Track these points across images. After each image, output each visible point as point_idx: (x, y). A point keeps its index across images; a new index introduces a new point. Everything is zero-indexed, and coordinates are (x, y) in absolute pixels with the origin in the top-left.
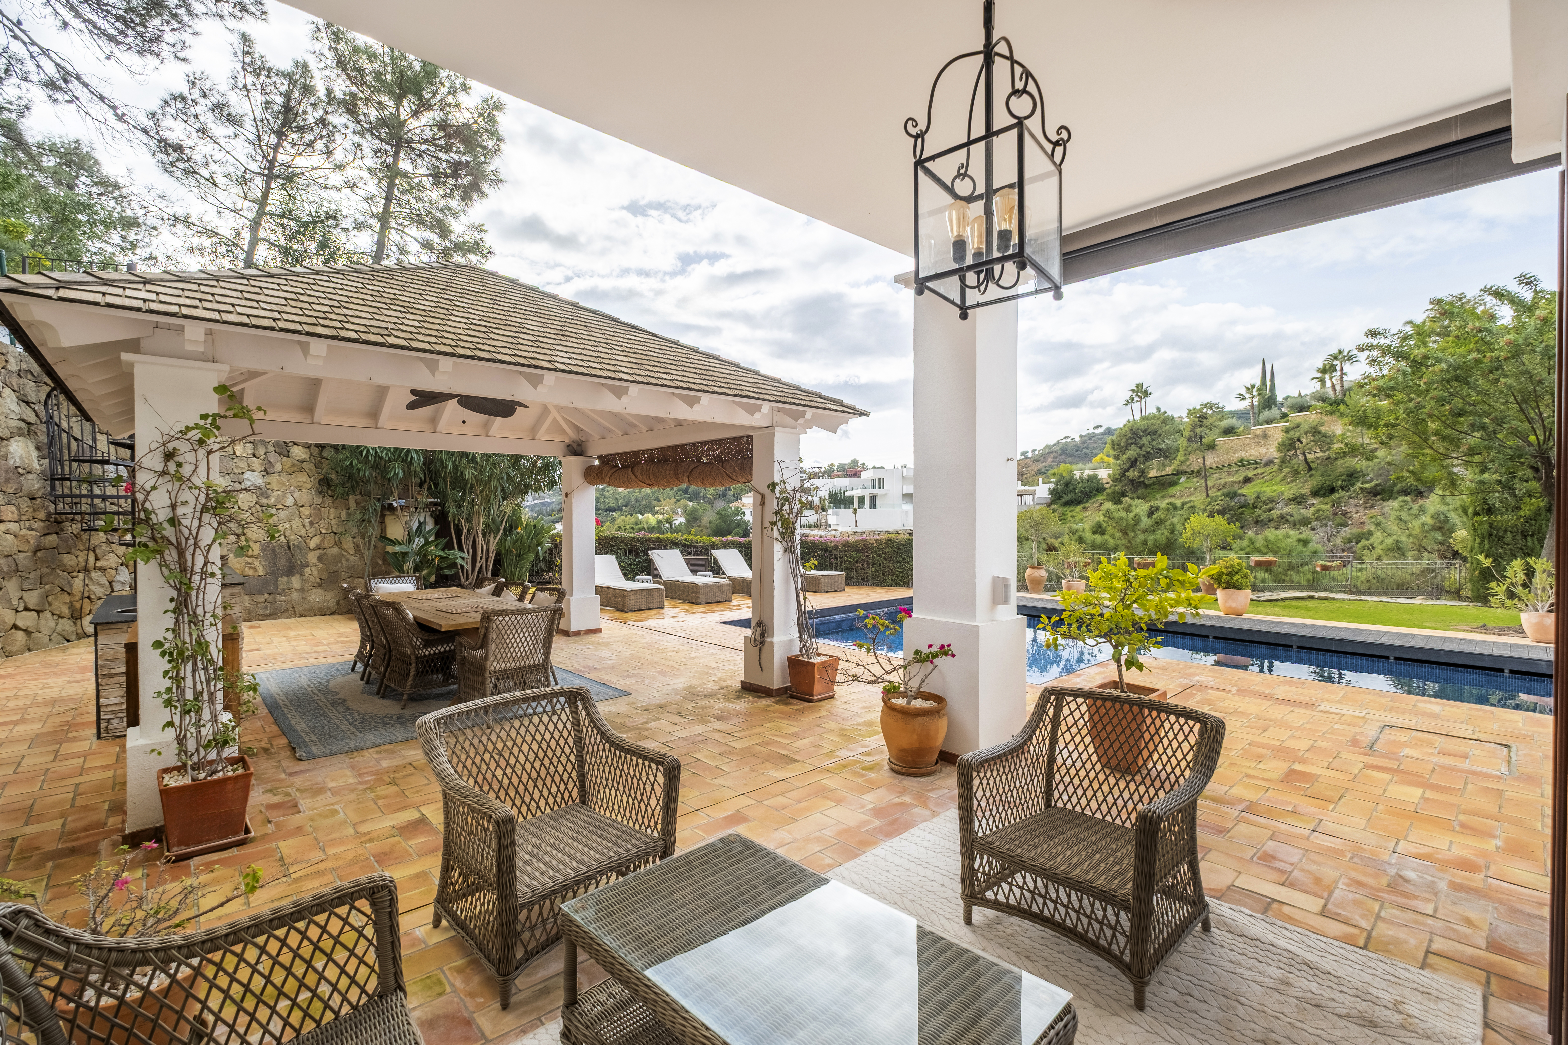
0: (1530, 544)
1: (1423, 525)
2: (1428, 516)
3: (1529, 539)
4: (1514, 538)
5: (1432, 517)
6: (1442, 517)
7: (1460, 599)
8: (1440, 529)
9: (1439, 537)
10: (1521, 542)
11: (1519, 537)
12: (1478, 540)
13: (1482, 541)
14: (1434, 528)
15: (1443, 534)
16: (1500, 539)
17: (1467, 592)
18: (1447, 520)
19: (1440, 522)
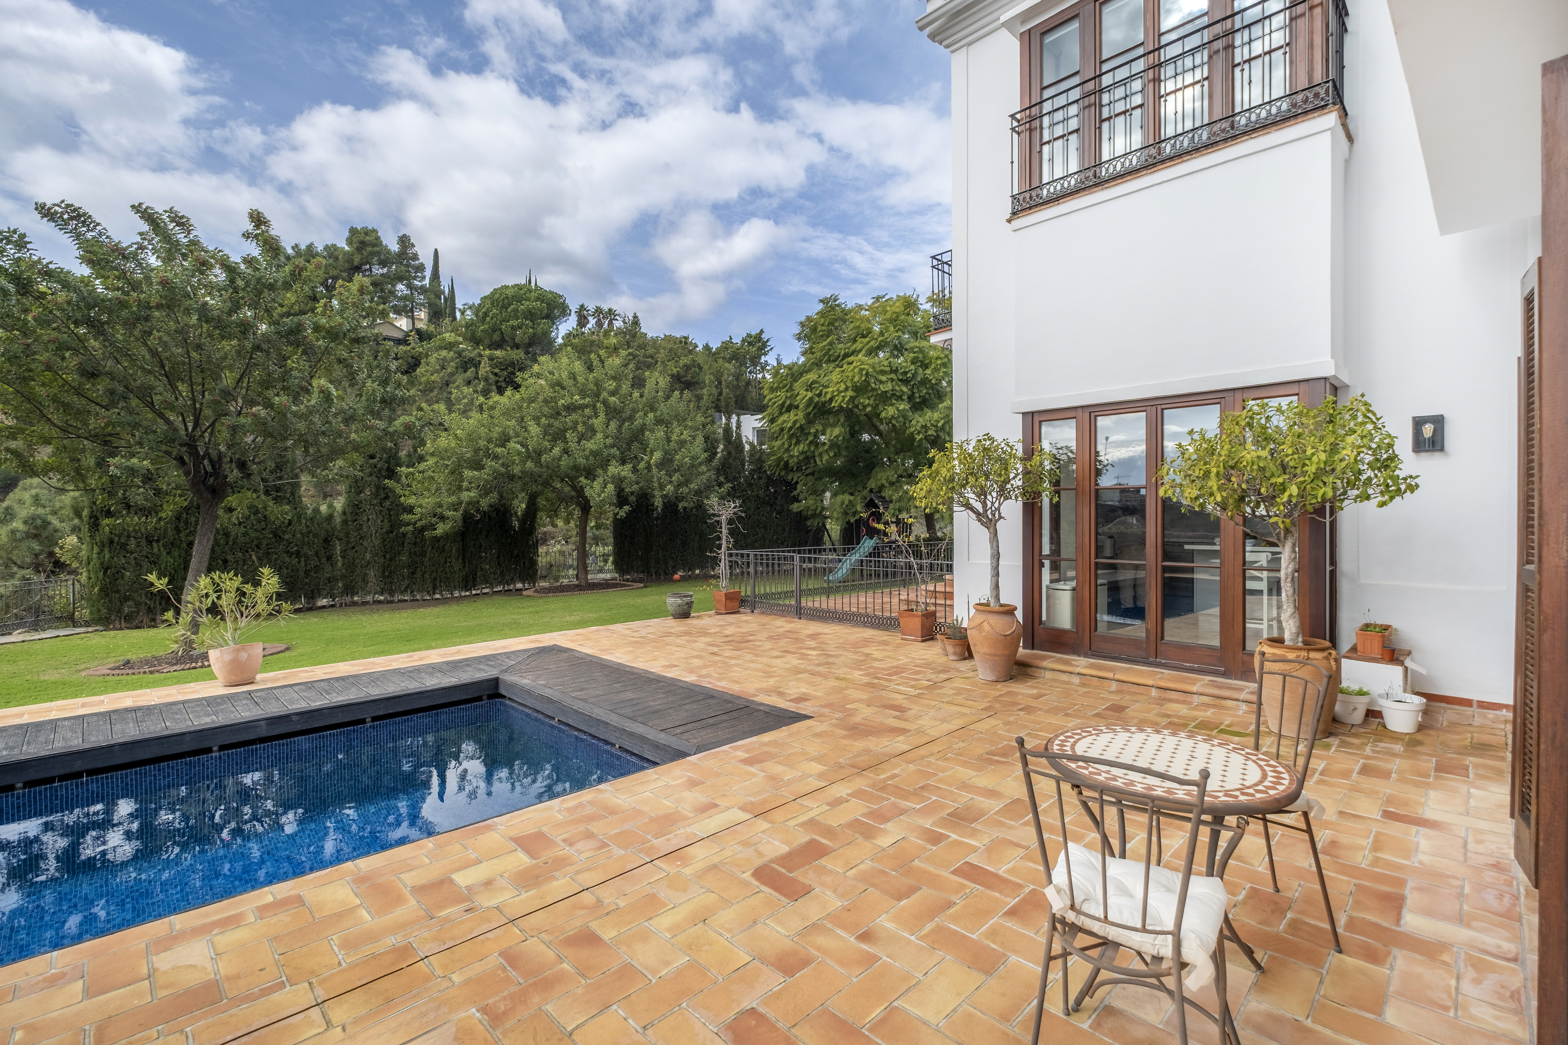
0: (156, 550)
1: (13, 532)
2: (20, 522)
3: (155, 545)
4: (138, 545)
5: (25, 522)
6: (39, 522)
7: (75, 624)
8: (36, 536)
9: (36, 546)
10: (146, 550)
11: (144, 543)
12: (96, 550)
13: (102, 551)
14: (28, 536)
15: (41, 543)
16: (124, 546)
17: (84, 613)
18: (46, 524)
19: (36, 528)
